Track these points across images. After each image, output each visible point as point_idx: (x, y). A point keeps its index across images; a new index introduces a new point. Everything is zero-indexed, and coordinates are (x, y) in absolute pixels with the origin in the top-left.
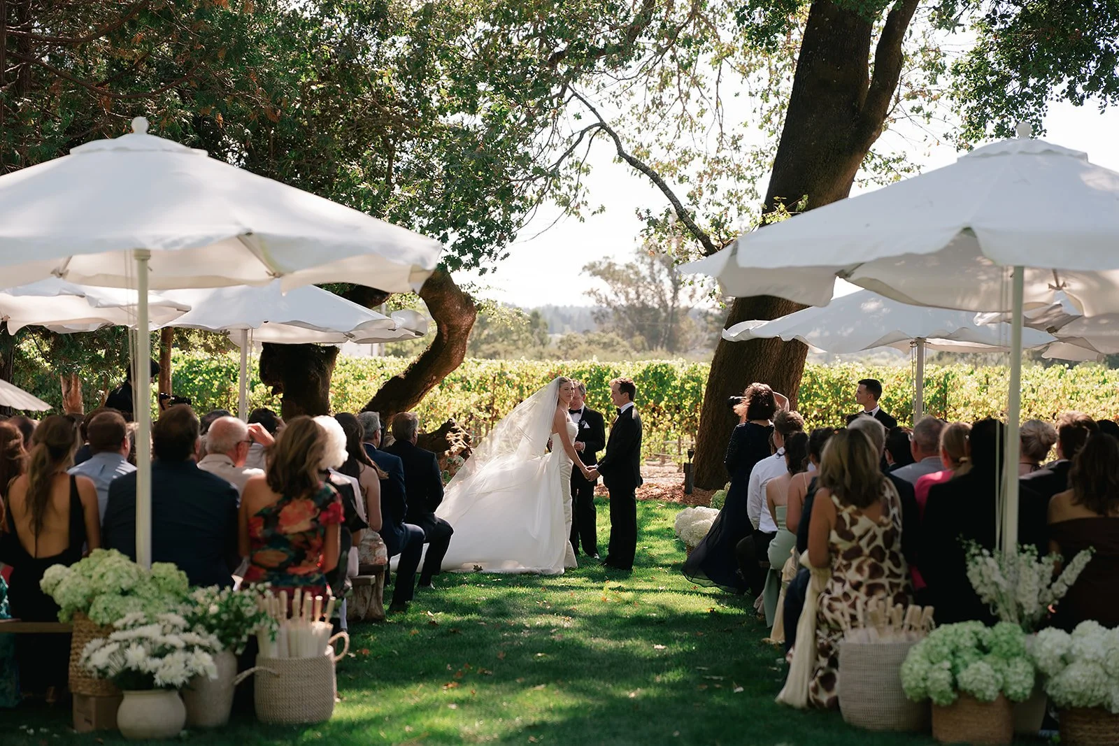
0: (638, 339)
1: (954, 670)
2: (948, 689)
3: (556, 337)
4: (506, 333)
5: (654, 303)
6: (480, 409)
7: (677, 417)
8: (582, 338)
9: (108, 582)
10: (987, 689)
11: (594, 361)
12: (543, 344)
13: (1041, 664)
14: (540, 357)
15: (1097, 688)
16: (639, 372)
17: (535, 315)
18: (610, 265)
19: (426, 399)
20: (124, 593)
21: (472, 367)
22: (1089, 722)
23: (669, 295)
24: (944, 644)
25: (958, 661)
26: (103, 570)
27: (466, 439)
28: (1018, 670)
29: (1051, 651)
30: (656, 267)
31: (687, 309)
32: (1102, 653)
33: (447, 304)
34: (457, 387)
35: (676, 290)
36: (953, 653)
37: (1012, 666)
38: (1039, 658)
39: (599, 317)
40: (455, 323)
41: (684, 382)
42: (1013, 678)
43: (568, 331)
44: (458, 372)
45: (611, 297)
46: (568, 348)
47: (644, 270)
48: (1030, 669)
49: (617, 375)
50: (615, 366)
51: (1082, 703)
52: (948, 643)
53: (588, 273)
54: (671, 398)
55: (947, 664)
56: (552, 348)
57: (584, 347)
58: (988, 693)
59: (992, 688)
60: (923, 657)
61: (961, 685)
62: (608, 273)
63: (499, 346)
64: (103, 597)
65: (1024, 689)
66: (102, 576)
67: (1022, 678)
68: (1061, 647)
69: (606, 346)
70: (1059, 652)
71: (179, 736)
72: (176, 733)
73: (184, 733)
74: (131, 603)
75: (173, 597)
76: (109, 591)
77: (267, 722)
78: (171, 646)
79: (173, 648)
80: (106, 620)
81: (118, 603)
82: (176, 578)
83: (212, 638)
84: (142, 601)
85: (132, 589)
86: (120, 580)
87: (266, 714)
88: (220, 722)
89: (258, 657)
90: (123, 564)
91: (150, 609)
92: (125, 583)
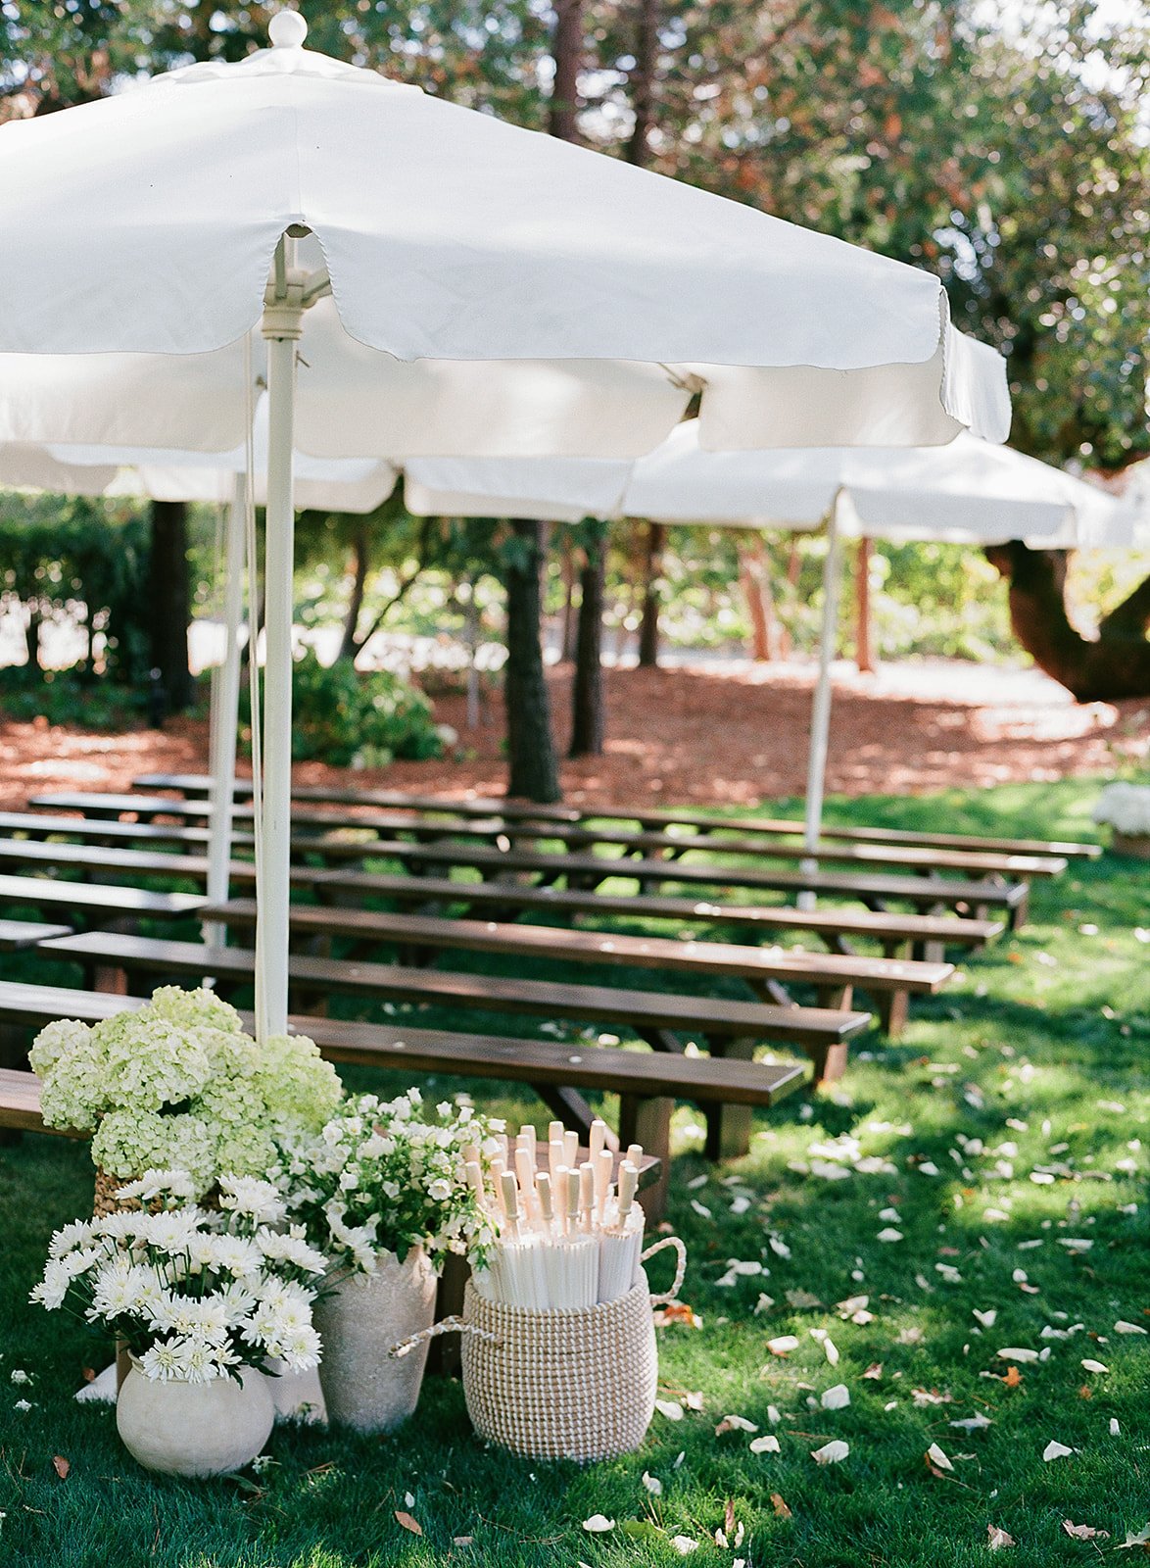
64: (119, 1118)
71: (247, 1470)
72: (237, 1465)
73: (261, 1463)
74: (185, 1134)
75: (298, 1119)
76: (131, 1104)
77: (484, 1441)
78: (222, 1268)
79: (225, 1276)
80: (124, 1172)
81: (150, 1135)
82: (303, 1077)
83: (360, 1240)
84: (216, 1128)
85: (198, 1100)
86: (158, 1082)
87: (481, 1422)
88: (383, 1419)
89: (467, 1287)
90: (172, 1043)
91: (230, 1152)
92: (171, 1089)
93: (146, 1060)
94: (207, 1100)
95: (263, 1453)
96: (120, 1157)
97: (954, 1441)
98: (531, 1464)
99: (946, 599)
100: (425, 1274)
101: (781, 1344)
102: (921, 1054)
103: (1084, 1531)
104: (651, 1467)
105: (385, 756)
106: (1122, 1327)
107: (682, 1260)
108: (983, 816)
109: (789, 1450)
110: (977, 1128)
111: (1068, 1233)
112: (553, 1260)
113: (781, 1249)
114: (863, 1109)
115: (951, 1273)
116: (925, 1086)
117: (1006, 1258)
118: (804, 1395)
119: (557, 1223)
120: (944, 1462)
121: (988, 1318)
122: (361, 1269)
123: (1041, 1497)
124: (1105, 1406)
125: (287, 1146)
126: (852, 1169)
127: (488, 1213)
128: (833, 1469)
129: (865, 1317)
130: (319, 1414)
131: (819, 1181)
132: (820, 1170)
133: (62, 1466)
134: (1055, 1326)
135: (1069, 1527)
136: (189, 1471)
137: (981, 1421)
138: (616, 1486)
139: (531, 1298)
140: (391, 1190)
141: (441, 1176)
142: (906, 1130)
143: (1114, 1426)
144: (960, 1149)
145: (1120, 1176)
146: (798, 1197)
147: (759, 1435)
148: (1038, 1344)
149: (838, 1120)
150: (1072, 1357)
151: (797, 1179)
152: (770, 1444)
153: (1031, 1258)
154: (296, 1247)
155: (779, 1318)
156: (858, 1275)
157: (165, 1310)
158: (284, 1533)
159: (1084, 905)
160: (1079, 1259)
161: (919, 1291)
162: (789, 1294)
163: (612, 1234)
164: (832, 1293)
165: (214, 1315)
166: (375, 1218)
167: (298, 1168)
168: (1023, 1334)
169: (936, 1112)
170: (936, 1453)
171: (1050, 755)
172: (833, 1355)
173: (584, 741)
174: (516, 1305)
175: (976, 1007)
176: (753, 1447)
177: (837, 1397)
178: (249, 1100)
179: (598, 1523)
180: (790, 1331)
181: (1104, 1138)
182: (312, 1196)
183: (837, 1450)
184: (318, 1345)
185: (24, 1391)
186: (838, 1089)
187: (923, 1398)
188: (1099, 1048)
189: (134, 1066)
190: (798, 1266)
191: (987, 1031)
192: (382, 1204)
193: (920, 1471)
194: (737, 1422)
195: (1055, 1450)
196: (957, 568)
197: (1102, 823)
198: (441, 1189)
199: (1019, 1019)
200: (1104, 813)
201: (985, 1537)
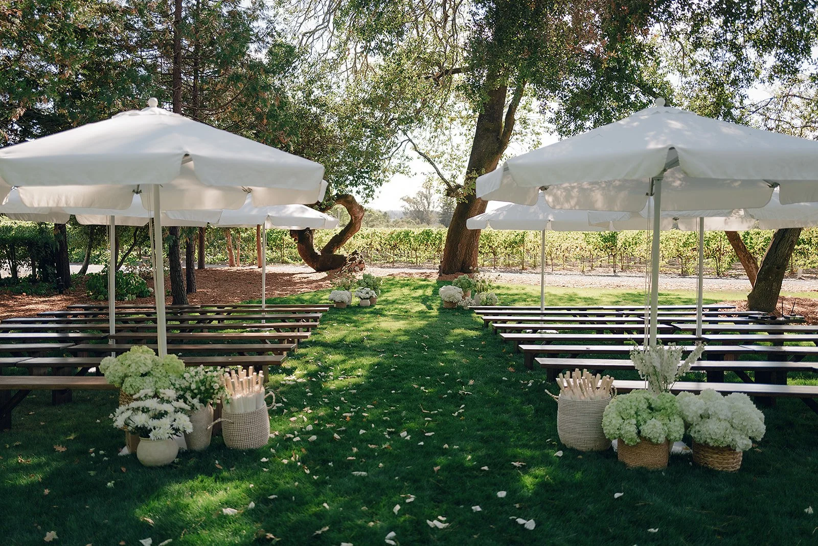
0: (418, 220)
1: (638, 425)
2: (635, 436)
3: (392, 220)
4: (377, 219)
5: (422, 209)
6: (367, 245)
7: (434, 247)
8: (400, 220)
9: (131, 370)
10: (660, 436)
11: (406, 228)
12: (388, 222)
13: (689, 419)
14: (388, 226)
15: (727, 436)
16: (421, 232)
17: (386, 213)
18: (408, 198)
19: (348, 242)
20: (143, 375)
21: (364, 230)
22: (717, 453)
23: (426, 207)
24: (631, 408)
25: (639, 418)
26: (130, 362)
27: (361, 257)
28: (676, 424)
29: (696, 412)
30: (423, 198)
31: (432, 211)
32: (729, 414)
33: (354, 209)
34: (360, 237)
35: (429, 205)
36: (636, 413)
37: (672, 421)
38: (688, 416)
39: (405, 214)
40: (357, 216)
41: (436, 235)
42: (673, 429)
43: (396, 218)
44: (360, 232)
45: (409, 207)
46: (396, 224)
47: (419, 199)
48: (682, 422)
49: (413, 233)
50: (413, 230)
51: (716, 444)
52: (633, 407)
53: (402, 200)
54: (431, 241)
55: (634, 421)
56: (391, 223)
57: (401, 223)
58: (660, 439)
59: (662, 436)
60: (618, 416)
61: (643, 434)
62: (408, 200)
63: (375, 223)
64: (130, 379)
65: (680, 435)
66: (129, 366)
67: (679, 429)
68: (701, 409)
69: (407, 222)
70: (700, 412)
71: (173, 462)
72: (171, 462)
73: (177, 460)
74: (147, 381)
75: (175, 375)
76: (133, 375)
77: (230, 448)
78: (165, 411)
79: (166, 413)
80: (132, 392)
81: (139, 382)
82: (176, 364)
83: (195, 401)
84: (155, 379)
85: (149, 372)
86: (140, 368)
87: (228, 443)
88: (203, 447)
89: (223, 411)
90: (142, 358)
91: (159, 384)
92: (143, 370)
93: (136, 363)
94: (152, 372)
95: (177, 457)
96: (131, 389)
97: (339, 433)
98: (244, 451)
99: (279, 247)
100: (211, 409)
101: (292, 419)
102: (305, 355)
103: (373, 446)
104: (271, 447)
105: (134, 296)
106: (369, 406)
107: (274, 397)
108: (302, 301)
109: (302, 439)
110: (322, 370)
111: (350, 389)
112: (245, 400)
113: (285, 400)
114: (295, 368)
115: (326, 400)
116: (307, 362)
117: (338, 396)
118: (302, 428)
119: (245, 391)
120: (339, 437)
121: (338, 408)
122: (197, 409)
123: (362, 441)
124: (370, 422)
125: (173, 382)
126: (296, 381)
127: (228, 391)
128: (314, 442)
129: (310, 411)
130: (185, 448)
131: (289, 385)
132: (288, 383)
133: (124, 469)
134: (354, 408)
135: (369, 445)
136: (159, 464)
137: (343, 428)
138: (264, 452)
139: (240, 410)
140: (203, 388)
141: (215, 382)
142: (305, 372)
143: (373, 425)
144: (320, 375)
145: (358, 376)
146: (284, 389)
147: (295, 437)
148: (351, 412)
149: (289, 372)
150: (360, 413)
151: (283, 385)
152: (298, 439)
153: (344, 395)
154: (181, 404)
155: (291, 414)
156: (305, 403)
157: (151, 423)
158: (189, 474)
159: (331, 319)
160: (354, 394)
161: (320, 405)
162: (291, 409)
163: (258, 393)
164: (301, 408)
165: (166, 422)
166: (199, 396)
167: (177, 386)
168: (347, 411)
169: (312, 367)
170: (336, 435)
171: (314, 285)
172: (305, 419)
173: (190, 289)
174: (237, 412)
175: (314, 344)
176: (294, 440)
177: (310, 427)
178: (163, 371)
179: (264, 460)
180: (293, 416)
181: (353, 369)
182: (182, 393)
183: (314, 438)
184: (192, 426)
185: (104, 455)
186: (287, 365)
187: (328, 426)
188: (345, 351)
189: (133, 365)
190: (291, 403)
191: (319, 349)
192: (200, 392)
193: (333, 440)
194: (288, 435)
195: (362, 432)
196: (281, 239)
197: (332, 300)
198: (216, 386)
199: (324, 345)
200: (332, 297)
201: (352, 450)
